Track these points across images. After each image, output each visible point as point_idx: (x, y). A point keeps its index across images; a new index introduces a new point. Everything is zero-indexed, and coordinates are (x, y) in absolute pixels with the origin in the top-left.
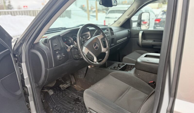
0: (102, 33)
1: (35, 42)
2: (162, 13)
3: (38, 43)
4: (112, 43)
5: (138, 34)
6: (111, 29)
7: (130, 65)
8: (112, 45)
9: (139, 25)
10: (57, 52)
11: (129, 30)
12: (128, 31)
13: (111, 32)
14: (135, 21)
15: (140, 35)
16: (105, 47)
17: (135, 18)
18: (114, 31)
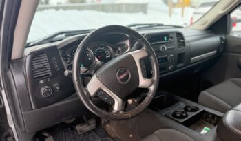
0: (145, 45)
4: (179, 62)
6: (180, 35)
7: (210, 113)
8: (179, 65)
10: (41, 82)
11: (224, 37)
12: (221, 39)
13: (179, 42)
18: (187, 39)
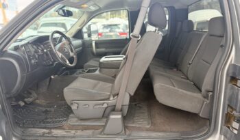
1: (4, 50)
2: (102, 27)
3: (6, 51)
5: (91, 44)
9: (90, 35)
12: (82, 41)
14: (85, 33)
15: (94, 44)
16: (72, 51)
17: (85, 30)
